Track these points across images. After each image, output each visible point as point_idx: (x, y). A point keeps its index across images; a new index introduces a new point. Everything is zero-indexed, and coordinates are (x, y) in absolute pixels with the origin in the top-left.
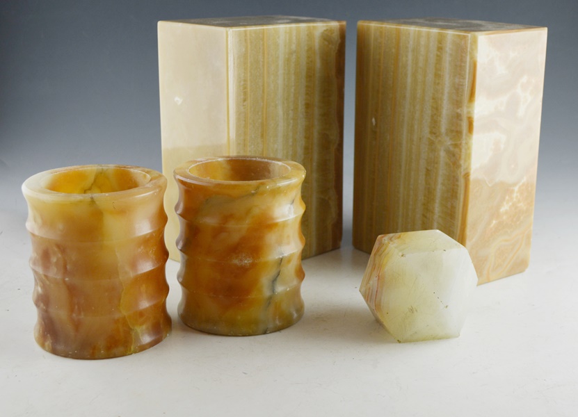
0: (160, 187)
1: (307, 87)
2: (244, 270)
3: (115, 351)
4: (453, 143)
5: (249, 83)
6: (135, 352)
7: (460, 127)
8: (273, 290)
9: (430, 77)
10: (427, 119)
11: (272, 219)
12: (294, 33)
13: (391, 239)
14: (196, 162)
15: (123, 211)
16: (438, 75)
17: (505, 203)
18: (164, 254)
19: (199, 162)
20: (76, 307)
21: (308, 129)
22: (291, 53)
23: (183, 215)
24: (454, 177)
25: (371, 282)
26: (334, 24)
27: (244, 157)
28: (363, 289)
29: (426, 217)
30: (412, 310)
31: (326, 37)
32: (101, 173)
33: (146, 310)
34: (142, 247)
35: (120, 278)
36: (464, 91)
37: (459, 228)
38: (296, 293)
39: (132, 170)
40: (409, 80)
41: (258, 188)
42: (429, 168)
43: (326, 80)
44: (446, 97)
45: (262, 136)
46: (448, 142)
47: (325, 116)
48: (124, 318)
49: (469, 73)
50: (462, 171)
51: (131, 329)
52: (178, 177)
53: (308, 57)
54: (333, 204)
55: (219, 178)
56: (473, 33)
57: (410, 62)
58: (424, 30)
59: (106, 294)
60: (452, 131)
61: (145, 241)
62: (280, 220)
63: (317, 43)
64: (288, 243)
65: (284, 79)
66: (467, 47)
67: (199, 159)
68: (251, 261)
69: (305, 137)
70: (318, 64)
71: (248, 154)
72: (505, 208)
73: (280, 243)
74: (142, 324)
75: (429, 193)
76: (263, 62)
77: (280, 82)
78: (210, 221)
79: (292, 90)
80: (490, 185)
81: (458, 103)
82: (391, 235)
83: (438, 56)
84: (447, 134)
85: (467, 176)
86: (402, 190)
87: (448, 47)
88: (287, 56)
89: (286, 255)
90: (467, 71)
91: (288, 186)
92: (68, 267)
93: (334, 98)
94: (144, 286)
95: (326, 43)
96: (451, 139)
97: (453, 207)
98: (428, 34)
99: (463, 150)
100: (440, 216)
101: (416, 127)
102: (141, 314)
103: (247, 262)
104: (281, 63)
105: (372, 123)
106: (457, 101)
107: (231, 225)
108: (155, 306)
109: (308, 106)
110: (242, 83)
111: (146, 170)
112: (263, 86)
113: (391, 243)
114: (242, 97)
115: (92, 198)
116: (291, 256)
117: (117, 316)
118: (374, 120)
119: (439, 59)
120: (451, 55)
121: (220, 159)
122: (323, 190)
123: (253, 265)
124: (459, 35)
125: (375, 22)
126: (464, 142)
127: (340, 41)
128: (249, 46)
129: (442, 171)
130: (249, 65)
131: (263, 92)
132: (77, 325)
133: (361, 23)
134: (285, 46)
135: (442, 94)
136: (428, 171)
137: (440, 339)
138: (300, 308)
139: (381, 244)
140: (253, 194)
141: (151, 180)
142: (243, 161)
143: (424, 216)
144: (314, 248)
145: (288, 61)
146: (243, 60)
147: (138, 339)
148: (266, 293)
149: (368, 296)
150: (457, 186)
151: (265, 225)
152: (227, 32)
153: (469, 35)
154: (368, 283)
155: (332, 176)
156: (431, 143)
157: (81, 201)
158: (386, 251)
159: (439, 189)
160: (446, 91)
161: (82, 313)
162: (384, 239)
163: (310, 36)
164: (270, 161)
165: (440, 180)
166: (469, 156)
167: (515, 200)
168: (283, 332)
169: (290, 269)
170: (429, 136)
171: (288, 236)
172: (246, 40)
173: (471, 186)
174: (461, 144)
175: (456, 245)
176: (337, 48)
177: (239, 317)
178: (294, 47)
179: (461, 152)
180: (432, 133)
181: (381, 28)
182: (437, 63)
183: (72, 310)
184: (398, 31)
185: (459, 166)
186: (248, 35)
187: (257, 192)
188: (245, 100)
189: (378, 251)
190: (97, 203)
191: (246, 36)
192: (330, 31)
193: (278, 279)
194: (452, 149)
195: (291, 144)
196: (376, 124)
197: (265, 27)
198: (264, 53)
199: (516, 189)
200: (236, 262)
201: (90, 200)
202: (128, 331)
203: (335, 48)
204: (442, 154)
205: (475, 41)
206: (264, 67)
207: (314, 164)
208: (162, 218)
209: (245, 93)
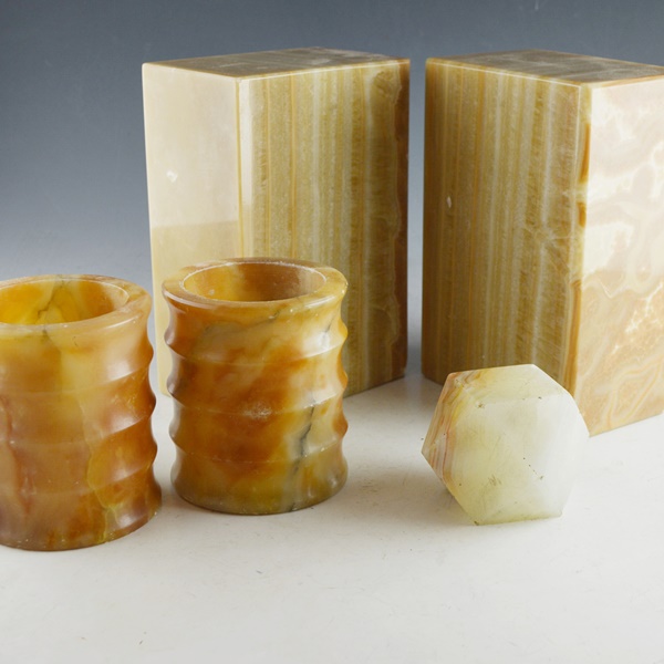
0: (141, 311)
1: (355, 155)
2: (260, 424)
3: (82, 539)
4: (558, 237)
5: (269, 153)
6: (109, 540)
7: (567, 216)
8: (302, 452)
9: (526, 144)
10: (522, 204)
11: (299, 353)
12: (335, 81)
13: (466, 380)
14: (194, 268)
15: (88, 349)
16: (537, 142)
17: (632, 321)
18: (149, 402)
19: (199, 268)
20: (26, 480)
21: (356, 214)
22: (330, 109)
23: (175, 347)
24: (559, 285)
25: (437, 441)
26: (393, 65)
27: (263, 259)
28: (427, 451)
29: (521, 339)
30: (493, 481)
31: (381, 84)
32: (61, 287)
33: (123, 482)
34: (116, 397)
35: (87, 440)
36: (573, 166)
37: (566, 358)
38: (335, 453)
39: (104, 283)
40: (497, 146)
41: (277, 311)
42: (525, 271)
43: (381, 144)
44: (547, 173)
45: (290, 226)
46: (552, 237)
47: (380, 194)
48: (93, 495)
49: (580, 141)
50: (571, 279)
51: (102, 509)
52: (168, 294)
53: (355, 113)
54: (393, 316)
55: (225, 297)
56: (584, 84)
57: (498, 121)
58: (518, 76)
59: (68, 462)
60: (556, 221)
61: (121, 387)
62: (310, 356)
63: (368, 92)
64: (323, 386)
65: (321, 146)
66: (576, 106)
67: (199, 265)
68: (269, 413)
69: (353, 226)
70: (370, 122)
71: (270, 255)
72: (632, 327)
73: (310, 386)
74: (118, 501)
75: (526, 306)
76: (290, 123)
77: (315, 150)
78: (213, 358)
79: (333, 160)
80: (610, 297)
81: (563, 182)
82: (468, 373)
83: (536, 114)
84: (549, 226)
85: (577, 284)
86: (488, 299)
87: (551, 102)
88: (324, 113)
89: (319, 402)
90: (577, 138)
91: (322, 306)
92: (14, 426)
93: (393, 168)
94: (120, 449)
95: (381, 91)
96: (555, 232)
97: (558, 328)
98: (524, 83)
99: (572, 249)
100: (540, 340)
101: (507, 213)
102: (117, 488)
103: (264, 413)
104: (316, 123)
105: (447, 203)
106: (563, 180)
107: (241, 363)
108: (137, 475)
109: (355, 181)
110: (260, 154)
111: (124, 283)
112: (291, 156)
113: (466, 385)
114: (261, 174)
115: (45, 332)
116: (327, 403)
117: (83, 491)
118: (449, 199)
119: (538, 118)
120: (554, 113)
121: (228, 264)
122: (379, 297)
123: (273, 418)
124: (565, 87)
125: (450, 62)
126: (572, 237)
127: (401, 88)
128: (269, 102)
129: (542, 277)
130: (269, 129)
131: (291, 164)
132: (28, 505)
133: (431, 62)
134: (322, 99)
135: (543, 168)
136: (524, 277)
137: (535, 519)
138: (341, 473)
139: (453, 387)
140: (271, 321)
141: (128, 301)
142: (262, 266)
143: (519, 338)
144: (366, 379)
145: (325, 120)
146: (261, 122)
147: (113, 522)
148: (292, 455)
149: (433, 459)
150: (564, 298)
151: (289, 362)
152: (237, 84)
153: (580, 87)
154: (433, 442)
155: (391, 277)
156: (528, 237)
157: (29, 336)
158: (459, 398)
159: (539, 302)
160: (548, 164)
161: (35, 488)
162: (456, 379)
163: (358, 83)
164: (297, 266)
165: (540, 289)
166: (579, 257)
167: (646, 315)
168: (317, 509)
169: (326, 422)
170: (525, 226)
171: (322, 377)
172: (264, 93)
173: (583, 300)
174: (568, 240)
175: (557, 388)
176: (397, 98)
177: (254, 489)
178: (334, 99)
179: (568, 251)
180: (528, 222)
181: (459, 70)
182: (535, 125)
183: (20, 484)
184: (482, 76)
185: (566, 271)
186: (268, 87)
187: (277, 318)
188: (264, 178)
189: (448, 396)
190: (52, 338)
191: (264, 88)
192: (388, 74)
193: (308, 436)
194: (556, 246)
195: (331, 235)
196: (453, 206)
197: (292, 74)
198: (290, 111)
199: (649, 299)
200: (248, 413)
201: (41, 334)
202: (99, 511)
203: (393, 97)
204: (543, 252)
205: (587, 96)
206: (291, 131)
207: (366, 262)
208: (145, 352)
209: (265, 168)
